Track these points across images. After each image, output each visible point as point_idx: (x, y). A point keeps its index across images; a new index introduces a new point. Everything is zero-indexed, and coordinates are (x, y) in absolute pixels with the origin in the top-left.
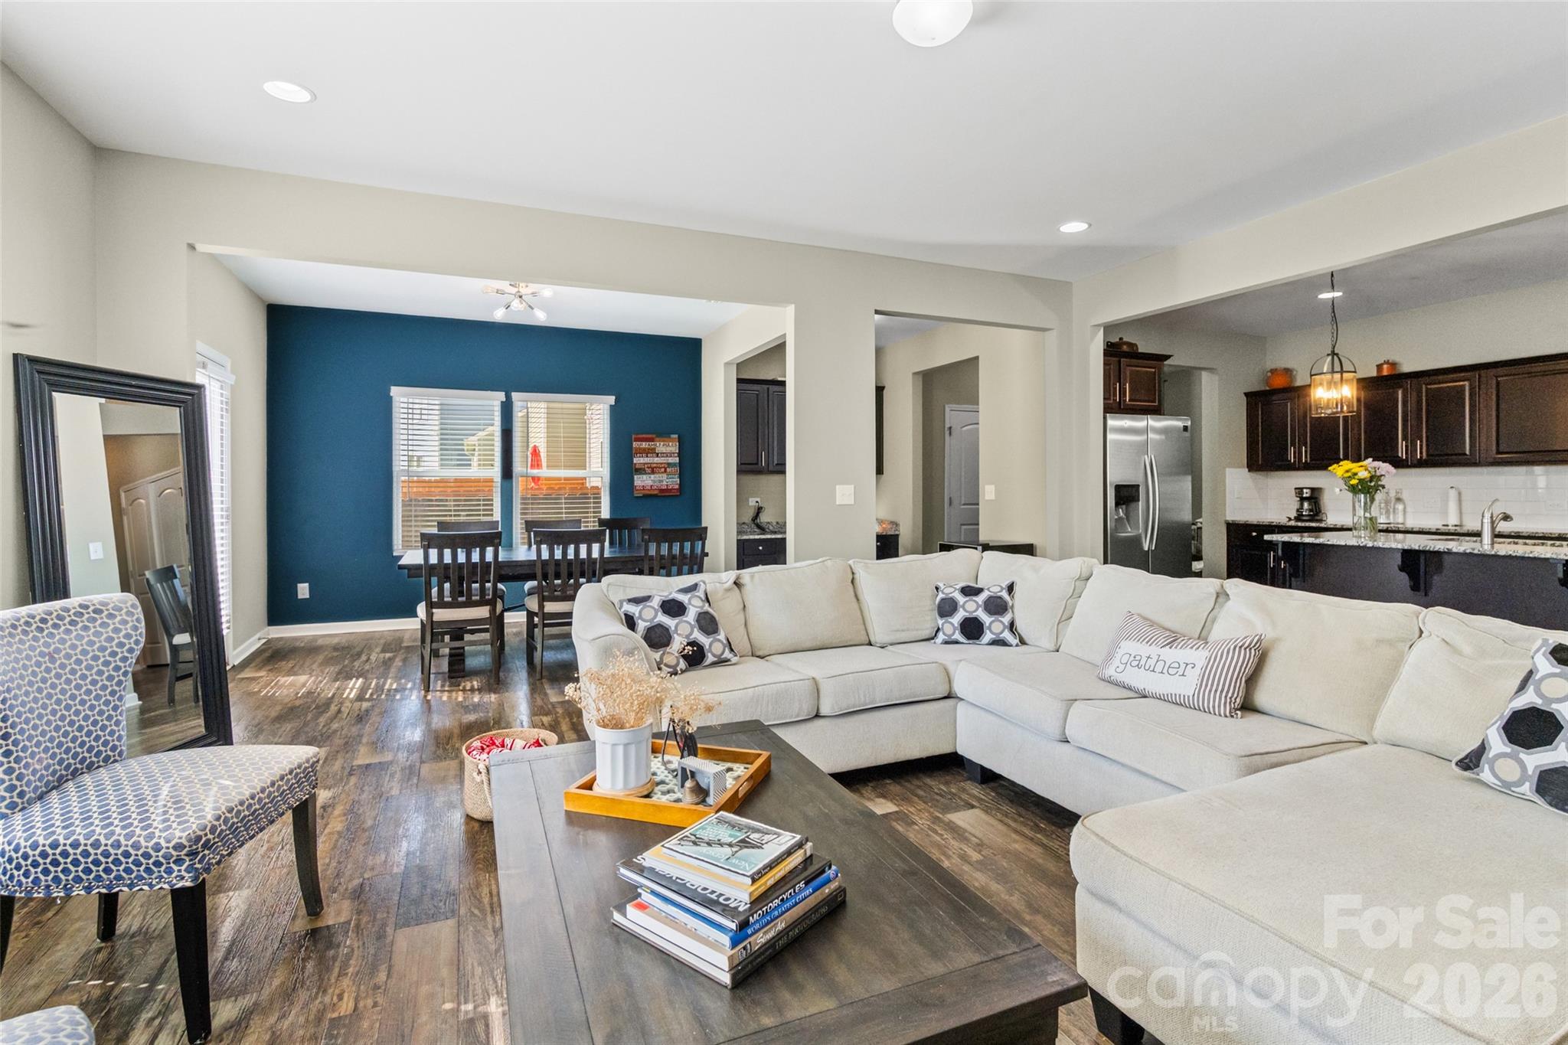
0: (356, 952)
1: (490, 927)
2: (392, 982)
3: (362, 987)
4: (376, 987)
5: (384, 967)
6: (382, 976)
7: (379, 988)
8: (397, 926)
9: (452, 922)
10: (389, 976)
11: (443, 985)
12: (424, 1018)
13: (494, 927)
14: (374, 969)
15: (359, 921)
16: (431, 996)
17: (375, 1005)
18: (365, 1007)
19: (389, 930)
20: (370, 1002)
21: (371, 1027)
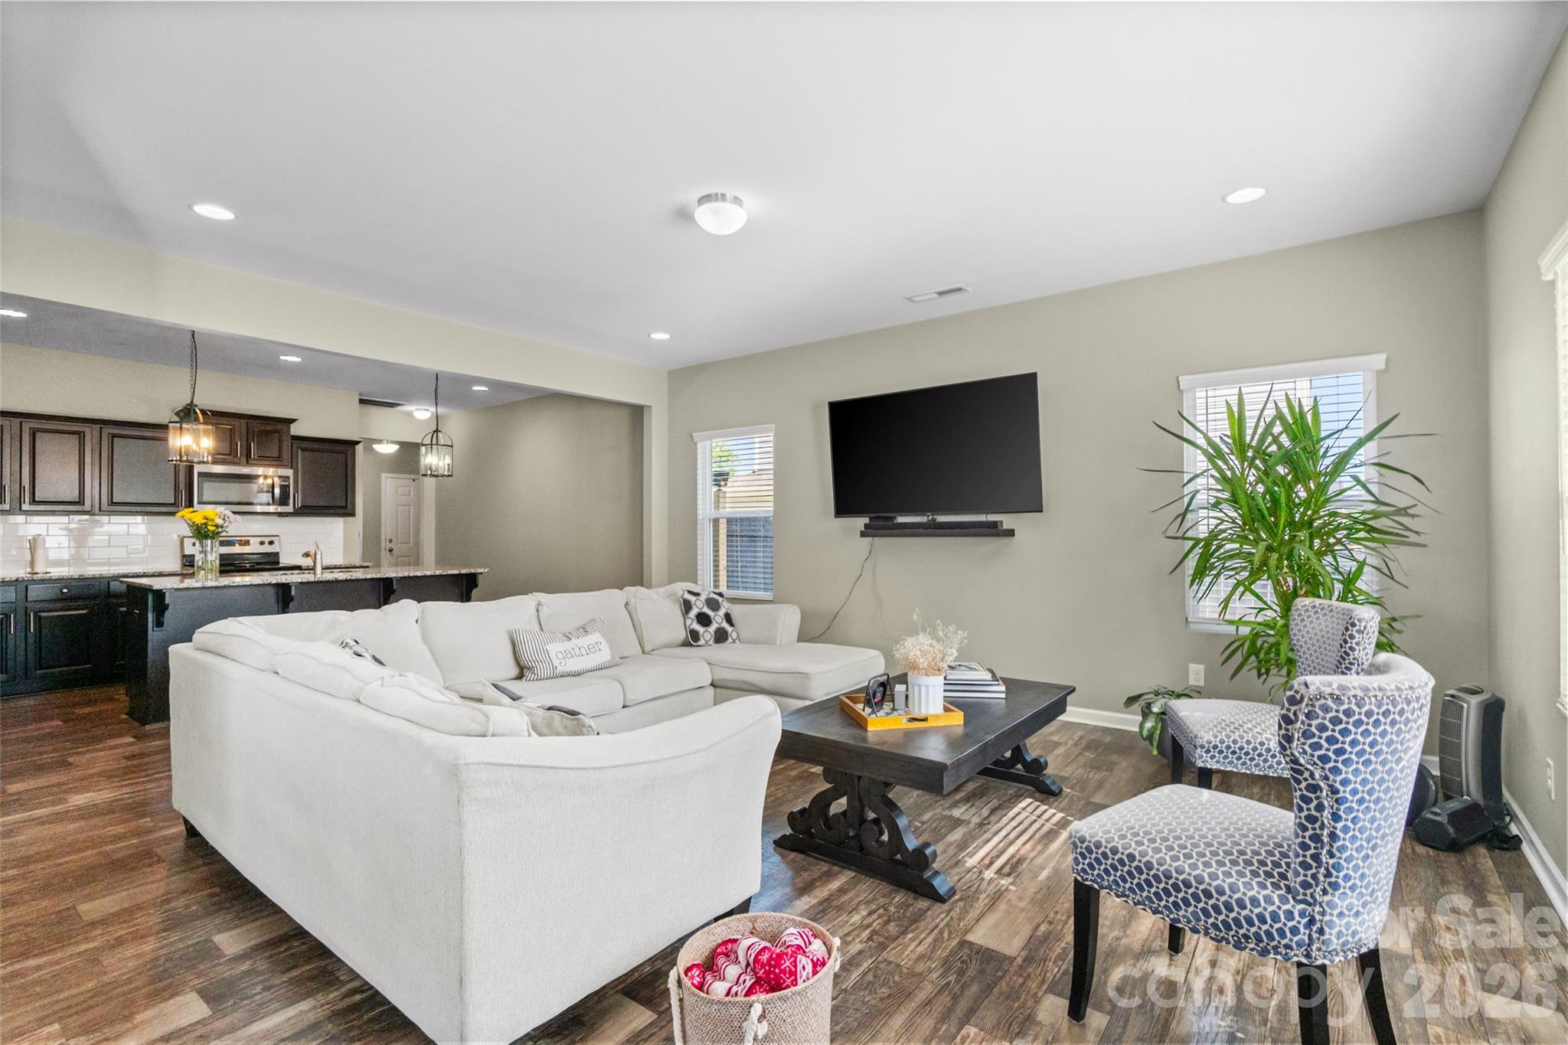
0: (1054, 957)
1: (949, 918)
2: (1037, 921)
3: (1060, 928)
4: (1050, 923)
5: (1039, 933)
6: (1043, 928)
7: (1048, 921)
8: (1012, 960)
9: (970, 937)
10: (1038, 925)
11: (1010, 900)
12: (1032, 890)
13: (948, 915)
14: (1047, 936)
15: (1039, 987)
16: (1020, 899)
17: (1056, 913)
18: (1062, 915)
19: (1019, 960)
20: (1059, 917)
21: (1063, 903)
